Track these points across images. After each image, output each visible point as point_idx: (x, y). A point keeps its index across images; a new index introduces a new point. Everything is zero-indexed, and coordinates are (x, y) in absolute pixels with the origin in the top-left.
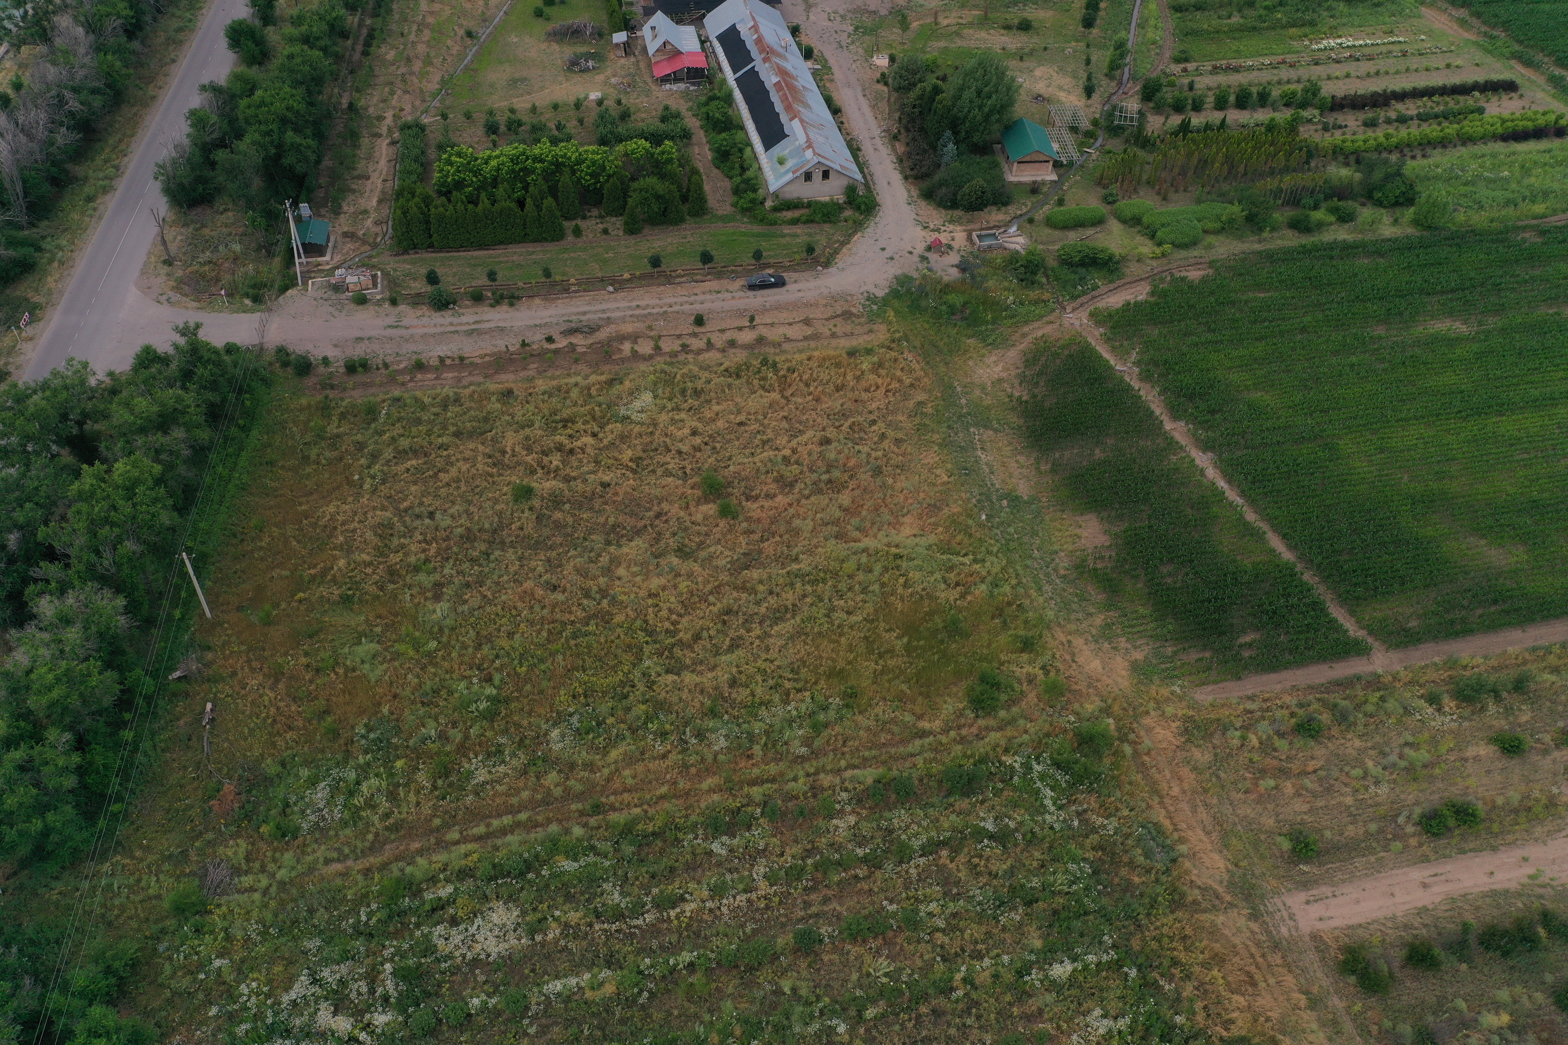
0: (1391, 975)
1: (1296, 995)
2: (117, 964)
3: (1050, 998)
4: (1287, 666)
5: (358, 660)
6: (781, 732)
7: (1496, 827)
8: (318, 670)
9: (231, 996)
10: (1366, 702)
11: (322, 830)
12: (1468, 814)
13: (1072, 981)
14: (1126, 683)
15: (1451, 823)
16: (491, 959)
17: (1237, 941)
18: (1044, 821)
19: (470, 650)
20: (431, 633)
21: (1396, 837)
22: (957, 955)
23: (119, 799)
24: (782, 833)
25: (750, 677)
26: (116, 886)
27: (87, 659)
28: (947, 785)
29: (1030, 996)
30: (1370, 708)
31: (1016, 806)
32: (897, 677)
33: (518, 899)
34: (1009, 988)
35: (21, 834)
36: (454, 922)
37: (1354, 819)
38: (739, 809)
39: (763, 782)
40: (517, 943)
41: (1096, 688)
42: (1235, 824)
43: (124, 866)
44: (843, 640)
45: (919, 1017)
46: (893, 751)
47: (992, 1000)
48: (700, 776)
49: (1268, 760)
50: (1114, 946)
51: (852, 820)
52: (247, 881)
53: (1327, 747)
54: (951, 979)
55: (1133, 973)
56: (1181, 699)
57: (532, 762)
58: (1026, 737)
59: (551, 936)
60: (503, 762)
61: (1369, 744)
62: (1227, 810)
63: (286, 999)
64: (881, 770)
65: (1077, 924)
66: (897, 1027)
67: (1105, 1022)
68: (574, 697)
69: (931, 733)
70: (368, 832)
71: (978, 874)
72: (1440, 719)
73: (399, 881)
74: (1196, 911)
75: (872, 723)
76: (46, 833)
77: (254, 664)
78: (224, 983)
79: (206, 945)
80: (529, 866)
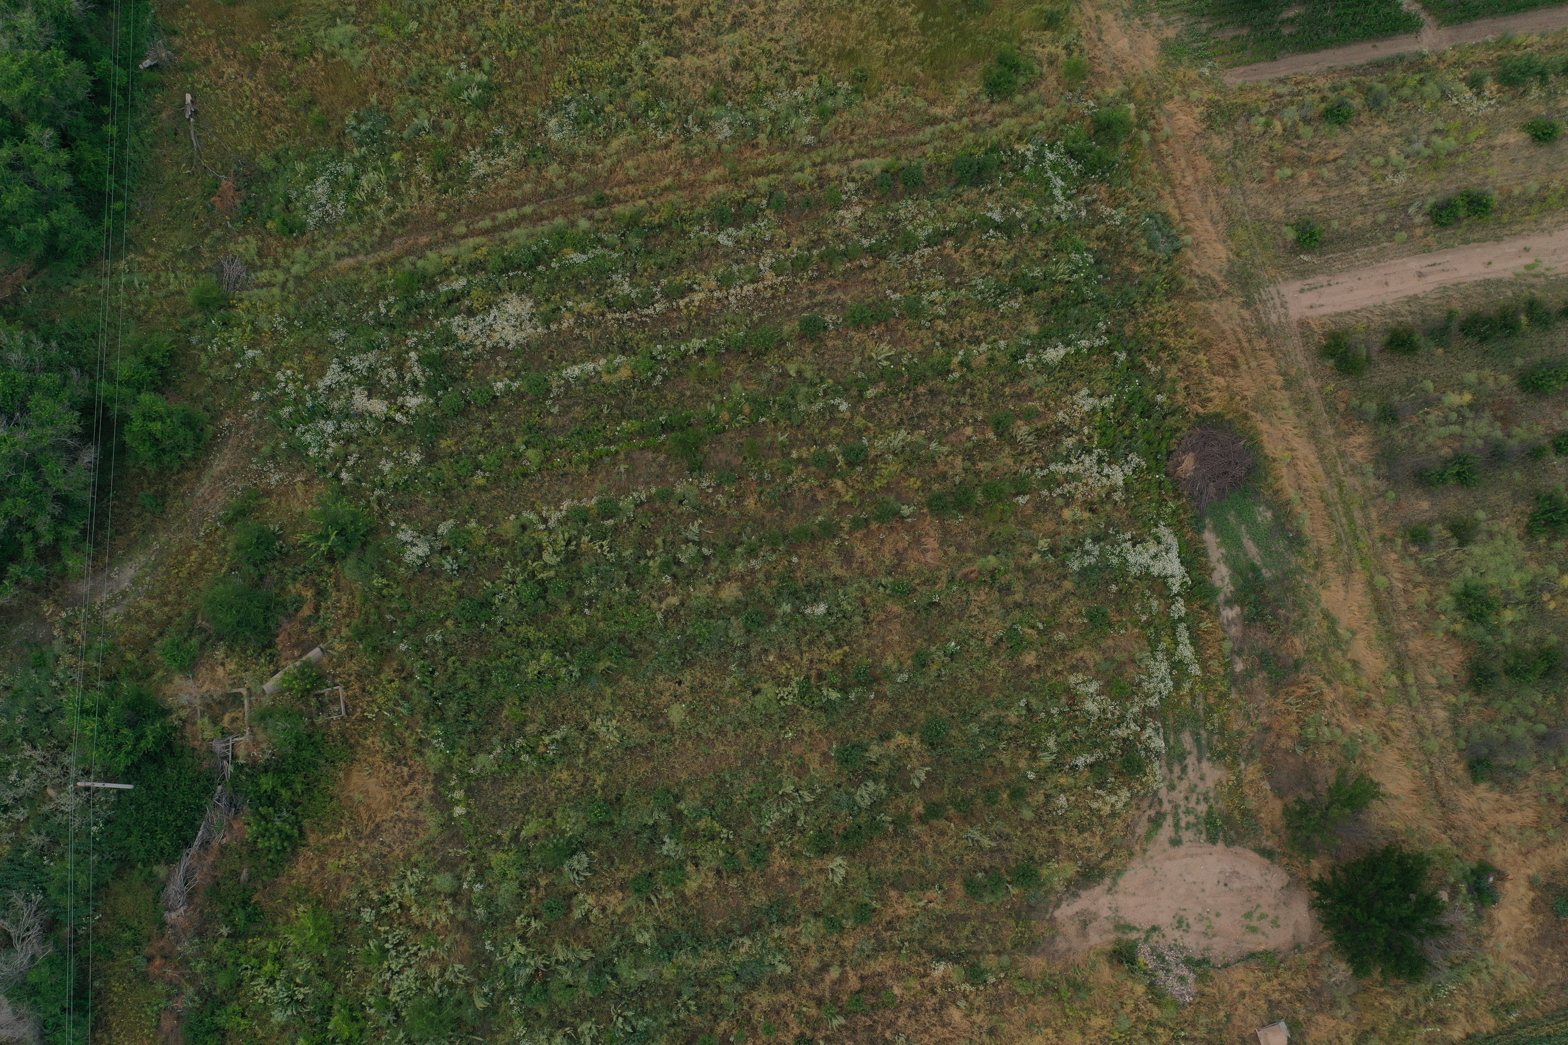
0: (1368, 359)
1: (1274, 377)
2: (155, 356)
3: (1040, 379)
4: (1328, 45)
5: (336, 44)
6: (787, 119)
7: (1505, 218)
8: (295, 57)
9: (269, 383)
10: (1404, 85)
11: (328, 225)
12: (1480, 205)
13: (1064, 363)
14: (1153, 65)
15: (1462, 213)
16: (510, 347)
17: (1226, 327)
18: (1052, 211)
19: (454, 31)
20: (410, 12)
21: (1402, 227)
22: (955, 340)
23: (119, 197)
24: (788, 225)
25: (754, 59)
26: (136, 283)
27: (47, 48)
28: (956, 175)
29: (1023, 377)
30: (1406, 92)
31: (1024, 195)
32: (911, 58)
33: (530, 291)
34: (1003, 370)
35: (29, 233)
36: (471, 313)
37: (1364, 208)
38: (744, 200)
39: (768, 173)
40: (533, 331)
41: (1120, 70)
42: (1243, 214)
43: (139, 264)
44: (854, 16)
45: (916, 396)
46: (902, 139)
47: (986, 381)
48: (704, 166)
49: (1289, 148)
50: (1108, 332)
51: (858, 210)
52: (263, 276)
53: (1352, 134)
54: (949, 363)
55: (1123, 356)
56: (1208, 81)
57: (532, 154)
58: (1041, 124)
59: (565, 325)
60: (502, 153)
61: (1397, 131)
62: (1238, 199)
63: (321, 385)
64: (890, 160)
65: (1074, 312)
66: (895, 406)
67: (1091, 400)
68: (569, 83)
69: (942, 120)
70: (375, 227)
71: (981, 264)
72: (1476, 103)
73: (412, 274)
74: (1191, 300)
75: (881, 109)
76: (54, 232)
77: (226, 49)
78: (261, 371)
79: (236, 338)
80: (538, 259)
